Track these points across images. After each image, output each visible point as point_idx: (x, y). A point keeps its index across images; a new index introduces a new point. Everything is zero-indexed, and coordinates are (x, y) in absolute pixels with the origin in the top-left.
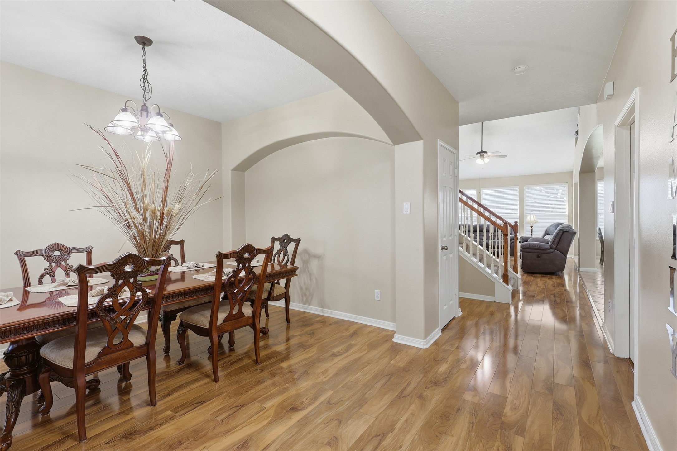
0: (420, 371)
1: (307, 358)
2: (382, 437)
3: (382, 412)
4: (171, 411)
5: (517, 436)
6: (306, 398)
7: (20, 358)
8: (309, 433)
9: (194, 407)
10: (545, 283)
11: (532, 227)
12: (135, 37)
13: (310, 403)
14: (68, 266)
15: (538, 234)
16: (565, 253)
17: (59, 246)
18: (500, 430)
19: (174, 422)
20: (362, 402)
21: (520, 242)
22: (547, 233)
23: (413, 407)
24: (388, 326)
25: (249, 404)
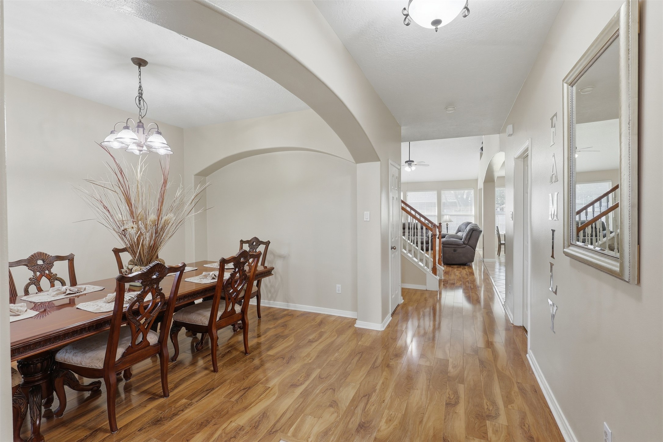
0: (383, 348)
1: (288, 346)
2: (369, 396)
3: (363, 380)
4: (186, 399)
5: (459, 384)
6: (300, 376)
7: (36, 365)
8: (313, 400)
9: (205, 394)
10: (460, 272)
11: (447, 225)
12: (131, 58)
13: (305, 379)
14: (52, 274)
15: (452, 231)
16: (474, 248)
17: (42, 255)
18: (448, 382)
19: (193, 407)
20: (345, 375)
21: (438, 238)
22: (459, 231)
23: (385, 373)
24: (348, 314)
25: (254, 386)
